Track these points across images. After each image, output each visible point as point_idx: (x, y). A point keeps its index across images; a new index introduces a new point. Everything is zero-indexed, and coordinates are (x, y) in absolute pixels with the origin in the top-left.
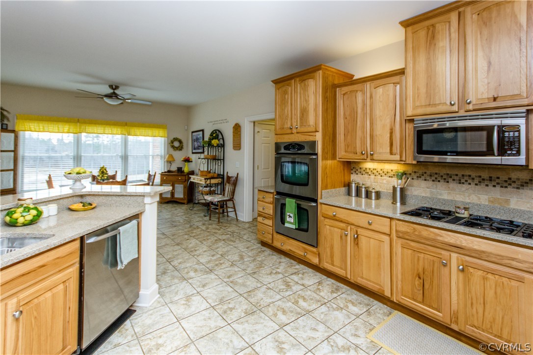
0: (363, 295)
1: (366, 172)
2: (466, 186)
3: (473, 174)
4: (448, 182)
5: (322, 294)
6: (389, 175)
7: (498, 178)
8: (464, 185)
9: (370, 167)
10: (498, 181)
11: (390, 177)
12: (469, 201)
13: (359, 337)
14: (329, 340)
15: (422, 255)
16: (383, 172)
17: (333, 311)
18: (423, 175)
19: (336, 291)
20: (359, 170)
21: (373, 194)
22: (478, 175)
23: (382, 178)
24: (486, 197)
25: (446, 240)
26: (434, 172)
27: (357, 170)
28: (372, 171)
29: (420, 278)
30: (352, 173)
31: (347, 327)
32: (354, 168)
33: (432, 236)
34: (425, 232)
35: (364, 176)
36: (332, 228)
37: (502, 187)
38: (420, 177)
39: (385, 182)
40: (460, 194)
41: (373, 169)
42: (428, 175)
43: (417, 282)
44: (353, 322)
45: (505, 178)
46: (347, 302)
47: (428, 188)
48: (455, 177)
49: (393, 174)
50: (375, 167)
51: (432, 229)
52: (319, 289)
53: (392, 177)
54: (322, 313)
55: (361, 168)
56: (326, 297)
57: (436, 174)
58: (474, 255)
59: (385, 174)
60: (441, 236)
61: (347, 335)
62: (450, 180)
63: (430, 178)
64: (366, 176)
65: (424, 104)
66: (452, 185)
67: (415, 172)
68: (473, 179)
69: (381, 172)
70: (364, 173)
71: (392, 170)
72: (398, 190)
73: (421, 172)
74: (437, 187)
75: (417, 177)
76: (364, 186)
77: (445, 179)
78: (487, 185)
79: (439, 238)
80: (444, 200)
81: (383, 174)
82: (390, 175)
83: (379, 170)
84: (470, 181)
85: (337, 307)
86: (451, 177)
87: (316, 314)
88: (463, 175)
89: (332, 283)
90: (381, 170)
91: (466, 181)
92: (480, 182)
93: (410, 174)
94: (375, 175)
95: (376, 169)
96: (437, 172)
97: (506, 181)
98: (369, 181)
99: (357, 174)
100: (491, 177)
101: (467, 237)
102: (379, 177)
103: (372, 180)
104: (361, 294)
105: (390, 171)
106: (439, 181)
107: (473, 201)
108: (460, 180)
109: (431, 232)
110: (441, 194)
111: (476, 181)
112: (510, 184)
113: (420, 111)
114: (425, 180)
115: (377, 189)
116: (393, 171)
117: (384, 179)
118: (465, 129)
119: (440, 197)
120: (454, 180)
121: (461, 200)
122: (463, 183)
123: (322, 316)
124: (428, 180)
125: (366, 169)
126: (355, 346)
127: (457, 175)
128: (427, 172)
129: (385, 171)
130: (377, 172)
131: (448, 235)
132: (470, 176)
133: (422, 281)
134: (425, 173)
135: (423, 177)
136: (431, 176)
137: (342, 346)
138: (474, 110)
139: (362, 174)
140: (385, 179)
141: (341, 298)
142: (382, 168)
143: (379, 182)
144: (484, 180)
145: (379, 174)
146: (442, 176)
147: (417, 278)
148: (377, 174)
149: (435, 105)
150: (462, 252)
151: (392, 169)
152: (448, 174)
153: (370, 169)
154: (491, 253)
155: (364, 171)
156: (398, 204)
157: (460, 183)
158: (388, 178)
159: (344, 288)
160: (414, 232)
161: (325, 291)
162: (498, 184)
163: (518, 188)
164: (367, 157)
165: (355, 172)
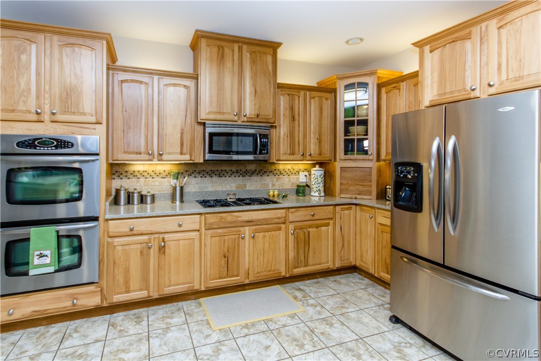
0: (164, 306)
1: (134, 174)
2: (223, 178)
3: (228, 169)
4: (212, 177)
5: (131, 332)
6: (161, 176)
7: (241, 170)
8: (222, 178)
9: (139, 170)
10: (241, 172)
11: (162, 178)
12: (225, 190)
13: (210, 335)
14: (200, 358)
15: (227, 237)
16: (155, 173)
17: (166, 336)
18: (193, 173)
19: (140, 320)
20: (124, 174)
21: (149, 199)
22: (230, 169)
23: (154, 180)
24: (234, 185)
25: (243, 219)
26: (202, 169)
27: (122, 174)
28: (141, 174)
29: (225, 257)
30: (114, 179)
31: (193, 337)
32: (116, 172)
33: (234, 219)
34: (229, 218)
35: (131, 180)
36: (127, 247)
37: (242, 176)
38: (191, 175)
39: (157, 183)
40: (220, 185)
41: (143, 171)
42: (197, 173)
43: (223, 261)
44: (190, 330)
45: (244, 170)
46: (163, 320)
47: (197, 184)
48: (216, 173)
49: (165, 174)
50: (145, 169)
51: (234, 214)
52: (121, 331)
53: (164, 178)
54: (160, 346)
55: (127, 172)
56: (140, 331)
57: (203, 171)
58: (259, 223)
59: (158, 176)
60: (240, 217)
61: (203, 341)
62: (213, 175)
63: (199, 175)
64: (134, 180)
65: (215, 111)
66: (215, 179)
67: (187, 171)
68: (228, 172)
69: (153, 174)
70: (131, 176)
71: (164, 171)
72: (178, 189)
73: (191, 170)
74: (204, 182)
75: (189, 175)
76: (136, 191)
77: (210, 175)
78: (235, 176)
79: (240, 219)
80: (210, 192)
81: (155, 176)
82: (163, 176)
83: (150, 172)
84: (225, 175)
85: (163, 331)
86: (214, 173)
87: (156, 351)
88: (222, 170)
89: (125, 316)
90: (153, 171)
91: (224, 174)
92: (231, 174)
93: (182, 173)
94: (146, 178)
95: (146, 171)
96: (204, 169)
97: (245, 172)
98: (138, 185)
99: (122, 178)
100: (237, 170)
101: (255, 212)
102: (151, 179)
103: (142, 184)
104: (162, 306)
105: (163, 172)
106: (205, 177)
107: (228, 189)
108: (220, 174)
109: (234, 216)
110: (207, 188)
111: (229, 174)
112: (246, 174)
113: (212, 116)
114: (195, 177)
115: (152, 193)
116: (166, 172)
117: (156, 181)
118: (238, 135)
119: (206, 190)
120: (216, 175)
121: (220, 189)
122: (222, 177)
123: (165, 348)
124: (197, 177)
125: (134, 171)
126: (218, 343)
127: (218, 171)
128: (197, 170)
129: (157, 172)
130: (148, 174)
131: (245, 215)
132: (226, 170)
133: (226, 259)
134: (195, 171)
135: (193, 175)
136: (199, 173)
137: (213, 352)
138: (247, 122)
139: (129, 178)
140: (158, 181)
141: (153, 321)
142: (154, 169)
143: (150, 184)
144: (233, 172)
145: (151, 176)
146: (208, 173)
147: (223, 258)
148: (148, 176)
149: (223, 113)
150: (252, 224)
151: (165, 169)
152: (212, 171)
153: (139, 171)
154: (268, 218)
155: (131, 174)
156: (178, 202)
157: (219, 177)
158: (160, 179)
159: (142, 311)
160: (222, 219)
161: (130, 327)
162: (241, 174)
163: (250, 176)
164: (154, 158)
165: (119, 176)
